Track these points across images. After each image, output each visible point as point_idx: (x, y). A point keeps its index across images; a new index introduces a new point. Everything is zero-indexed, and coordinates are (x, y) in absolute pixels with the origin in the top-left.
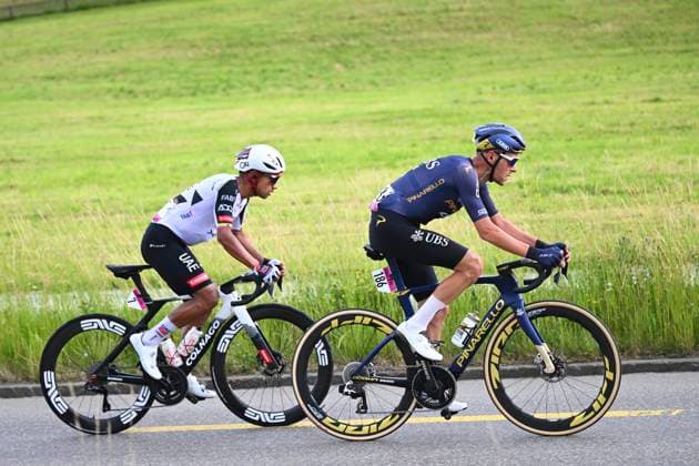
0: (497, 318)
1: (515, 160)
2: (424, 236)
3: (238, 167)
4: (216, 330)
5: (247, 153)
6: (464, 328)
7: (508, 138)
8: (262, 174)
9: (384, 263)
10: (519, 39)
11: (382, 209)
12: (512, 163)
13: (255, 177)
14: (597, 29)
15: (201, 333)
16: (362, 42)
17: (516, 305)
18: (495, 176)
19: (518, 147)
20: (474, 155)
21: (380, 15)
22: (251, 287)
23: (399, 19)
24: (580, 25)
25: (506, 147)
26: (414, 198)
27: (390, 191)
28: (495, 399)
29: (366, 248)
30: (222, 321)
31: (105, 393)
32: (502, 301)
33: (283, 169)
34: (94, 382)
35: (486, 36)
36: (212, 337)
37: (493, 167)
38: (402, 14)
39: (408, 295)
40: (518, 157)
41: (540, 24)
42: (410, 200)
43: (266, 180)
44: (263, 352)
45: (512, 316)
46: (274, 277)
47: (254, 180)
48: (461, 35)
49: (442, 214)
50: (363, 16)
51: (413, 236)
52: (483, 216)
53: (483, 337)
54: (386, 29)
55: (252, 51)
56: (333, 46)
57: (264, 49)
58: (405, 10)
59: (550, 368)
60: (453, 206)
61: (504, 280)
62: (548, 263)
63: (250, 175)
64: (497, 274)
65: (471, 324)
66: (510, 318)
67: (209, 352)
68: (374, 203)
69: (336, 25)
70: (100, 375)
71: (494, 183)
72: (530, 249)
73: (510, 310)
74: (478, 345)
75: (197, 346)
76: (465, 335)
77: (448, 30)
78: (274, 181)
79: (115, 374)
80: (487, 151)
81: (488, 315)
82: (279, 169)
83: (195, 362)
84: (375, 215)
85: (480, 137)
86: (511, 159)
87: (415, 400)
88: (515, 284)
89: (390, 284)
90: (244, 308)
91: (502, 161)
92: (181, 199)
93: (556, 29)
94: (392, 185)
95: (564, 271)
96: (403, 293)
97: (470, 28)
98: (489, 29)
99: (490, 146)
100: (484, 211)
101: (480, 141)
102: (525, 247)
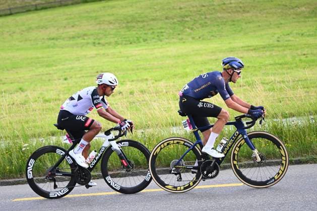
0: (236, 139)
1: (240, 72)
2: (203, 105)
3: (97, 82)
4: (103, 152)
5: (101, 76)
6: (222, 144)
7: (237, 63)
8: (108, 86)
9: (187, 118)
10: (264, 15)
11: (184, 95)
12: (239, 74)
13: (104, 87)
14: (299, 10)
15: (96, 153)
16: (191, 19)
17: (243, 133)
18: (232, 79)
19: (241, 66)
20: (222, 71)
21: (193, 7)
22: (117, 133)
23: (203, 8)
24: (290, 8)
25: (236, 67)
26: (197, 90)
27: (187, 87)
28: (236, 173)
29: (179, 112)
30: (105, 148)
31: (54, 181)
32: (237, 132)
33: (117, 84)
34: (50, 176)
35: (248, 14)
36: (101, 155)
37: (231, 76)
38: (204, 6)
39: (197, 131)
40: (241, 71)
41: (271, 9)
42: (195, 91)
43: (109, 89)
44: (123, 161)
45: (242, 138)
46: (126, 128)
47: (104, 89)
48: (236, 14)
49: (209, 96)
50: (185, 8)
51: (198, 105)
52: (228, 98)
53: (230, 147)
54: (200, 13)
55: (141, 25)
56: (178, 21)
57: (145, 23)
58: (204, 4)
59: (259, 159)
60: (214, 93)
61: (238, 123)
62: (256, 116)
63: (102, 86)
64: (235, 121)
65: (225, 142)
66: (241, 139)
67: (100, 161)
68: (181, 93)
69: (175, 12)
70: (52, 172)
71: (231, 82)
72: (249, 110)
73: (240, 136)
74: (228, 151)
75: (95, 159)
76: (222, 147)
77: (229, 13)
78: (113, 89)
79: (59, 172)
80: (228, 69)
81: (232, 138)
82: (115, 84)
83: (94, 166)
84: (181, 98)
85: (225, 63)
86: (238, 72)
87: (202, 175)
88: (243, 125)
89: (190, 126)
90: (115, 141)
91: (235, 73)
92: (72, 99)
93: (280, 11)
94: (188, 85)
95: (263, 119)
96: (195, 130)
97: (239, 11)
98: (248, 12)
99: (230, 67)
100: (228, 96)
101: (225, 65)
102: (247, 110)
